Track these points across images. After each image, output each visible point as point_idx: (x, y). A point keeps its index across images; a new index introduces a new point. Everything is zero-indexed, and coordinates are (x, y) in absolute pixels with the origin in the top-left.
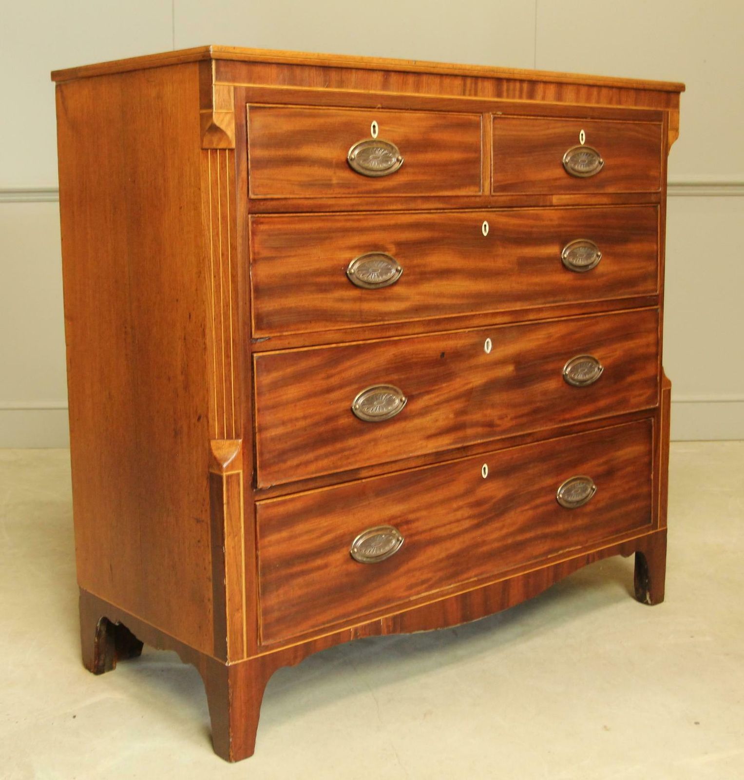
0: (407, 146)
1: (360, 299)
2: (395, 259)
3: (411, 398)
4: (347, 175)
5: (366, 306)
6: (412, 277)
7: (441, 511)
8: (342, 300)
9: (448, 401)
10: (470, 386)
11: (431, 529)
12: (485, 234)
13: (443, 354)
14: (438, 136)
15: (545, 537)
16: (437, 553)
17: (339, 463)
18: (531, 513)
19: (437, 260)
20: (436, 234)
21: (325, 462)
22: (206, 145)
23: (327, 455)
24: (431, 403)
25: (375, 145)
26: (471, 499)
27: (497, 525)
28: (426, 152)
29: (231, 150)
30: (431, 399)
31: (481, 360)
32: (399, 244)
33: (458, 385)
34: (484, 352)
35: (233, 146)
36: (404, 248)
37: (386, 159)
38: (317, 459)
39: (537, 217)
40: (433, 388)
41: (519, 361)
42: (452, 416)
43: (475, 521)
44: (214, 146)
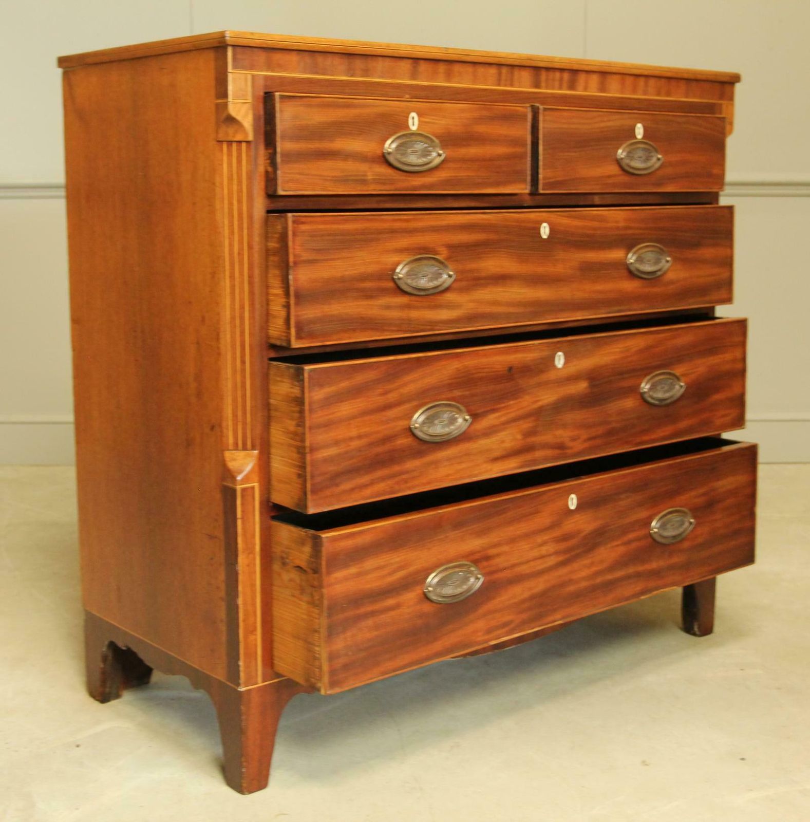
0: (448, 140)
1: (408, 307)
2: (446, 262)
3: (475, 416)
4: (383, 170)
5: (414, 314)
6: (464, 283)
7: (524, 545)
8: (388, 307)
9: (514, 420)
10: (540, 403)
11: (514, 566)
12: (545, 236)
13: (510, 369)
14: (482, 129)
15: (638, 575)
16: (519, 592)
17: (397, 487)
18: (622, 549)
19: (492, 264)
20: (492, 236)
21: (381, 486)
22: (221, 137)
23: (383, 479)
24: (496, 422)
25: (414, 138)
26: (557, 533)
27: (586, 561)
28: (469, 145)
29: (248, 142)
30: (496, 418)
31: (552, 375)
32: (450, 247)
33: (526, 403)
34: (554, 366)
35: (250, 138)
36: (457, 251)
37: (426, 153)
38: (372, 483)
39: (602, 219)
40: (499, 406)
41: (593, 377)
42: (519, 437)
43: (561, 558)
44: (230, 139)
